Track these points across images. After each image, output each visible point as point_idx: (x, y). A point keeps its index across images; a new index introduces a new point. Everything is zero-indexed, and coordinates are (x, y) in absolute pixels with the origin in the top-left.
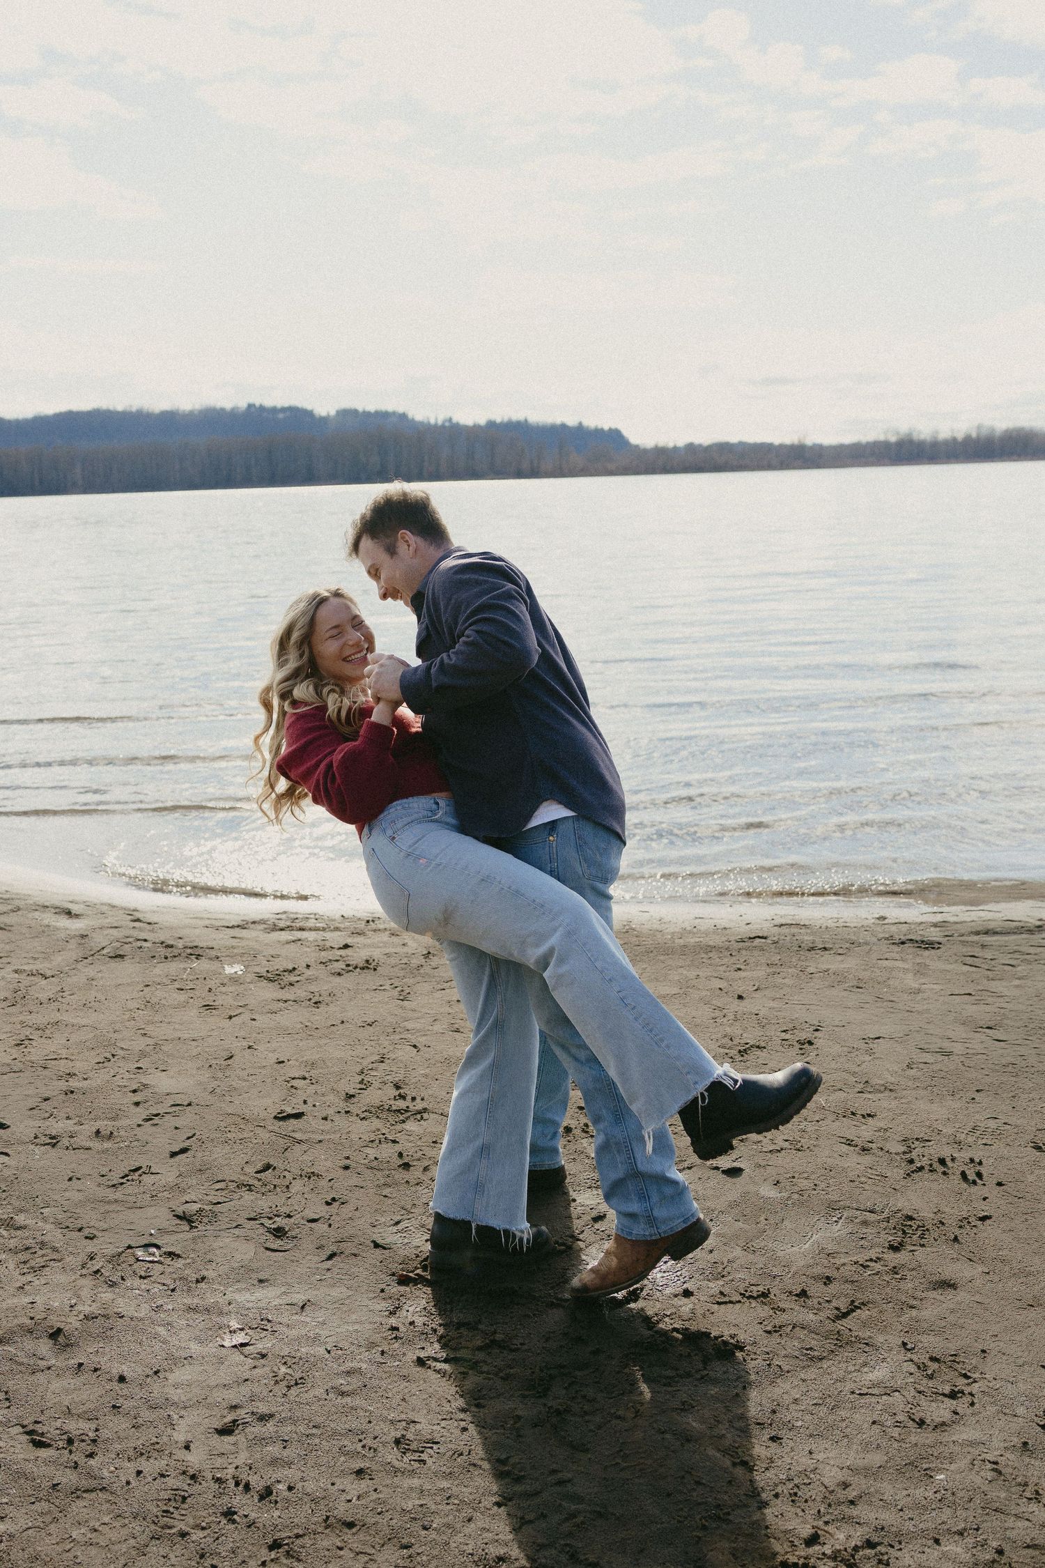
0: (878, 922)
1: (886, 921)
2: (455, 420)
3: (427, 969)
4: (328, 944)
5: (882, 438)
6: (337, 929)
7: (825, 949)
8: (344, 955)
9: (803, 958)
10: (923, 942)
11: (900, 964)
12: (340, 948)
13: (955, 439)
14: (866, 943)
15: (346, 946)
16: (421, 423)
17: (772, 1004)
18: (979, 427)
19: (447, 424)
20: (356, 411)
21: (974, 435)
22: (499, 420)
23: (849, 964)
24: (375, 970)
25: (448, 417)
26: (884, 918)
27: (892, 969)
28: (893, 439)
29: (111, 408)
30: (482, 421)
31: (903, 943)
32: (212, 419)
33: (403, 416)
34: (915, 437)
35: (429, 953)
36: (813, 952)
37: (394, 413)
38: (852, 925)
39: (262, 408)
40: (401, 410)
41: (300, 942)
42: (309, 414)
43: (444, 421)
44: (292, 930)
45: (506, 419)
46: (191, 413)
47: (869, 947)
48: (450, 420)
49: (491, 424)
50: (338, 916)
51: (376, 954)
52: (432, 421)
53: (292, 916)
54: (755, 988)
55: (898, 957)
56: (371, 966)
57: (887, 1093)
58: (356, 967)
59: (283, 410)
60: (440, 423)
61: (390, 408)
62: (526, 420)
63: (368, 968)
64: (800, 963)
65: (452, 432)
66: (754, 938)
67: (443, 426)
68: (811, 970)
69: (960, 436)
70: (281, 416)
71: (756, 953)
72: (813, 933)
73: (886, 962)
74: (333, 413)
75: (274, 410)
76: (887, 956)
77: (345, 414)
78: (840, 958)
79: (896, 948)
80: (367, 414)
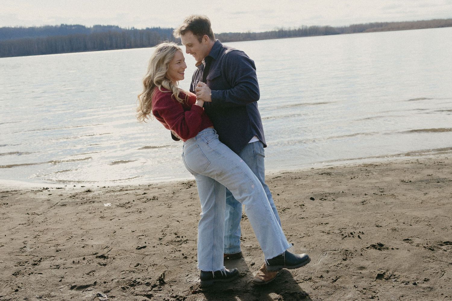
0: (311, 169)
1: (314, 169)
2: (135, 28)
3: (175, 197)
4: (138, 194)
5: (274, 30)
6: (139, 189)
7: (300, 178)
8: (145, 196)
9: (294, 181)
10: (328, 173)
11: (323, 180)
12: (143, 194)
13: (295, 30)
14: (312, 175)
15: (145, 194)
16: (124, 29)
17: (288, 196)
18: (302, 26)
19: (133, 29)
20: (100, 26)
21: (301, 29)
22: (150, 28)
23: (308, 181)
24: (157, 199)
25: (133, 27)
26: (313, 168)
27: (321, 182)
28: (277, 30)
29: (10, 27)
30: (145, 28)
31: (322, 174)
32: (48, 30)
33: (117, 27)
34: (284, 30)
35: (174, 192)
36: (296, 179)
37: (114, 26)
38: (305, 171)
39: (66, 26)
40: (116, 25)
41: (128, 194)
42: (84, 27)
43: (132, 28)
44: (123, 191)
45: (153, 27)
46: (40, 28)
47: (313, 176)
48: (134, 28)
49: (148, 29)
50: (137, 185)
51: (156, 195)
52: (127, 29)
53: (122, 187)
54: (282, 191)
55: (321, 178)
56: (156, 198)
57: (330, 217)
58: (150, 199)
59: (74, 26)
60: (130, 29)
61: (112, 25)
62: (159, 28)
63: (155, 199)
64: (294, 183)
65: (134, 32)
66: (277, 177)
67: (131, 30)
68: (297, 184)
69: (297, 29)
70: (73, 28)
71: (279, 181)
72: (294, 174)
73: (318, 180)
74: (92, 26)
75: (71, 26)
76: (319, 178)
77: (96, 27)
78: (305, 180)
79: (321, 176)
80: (104, 27)
